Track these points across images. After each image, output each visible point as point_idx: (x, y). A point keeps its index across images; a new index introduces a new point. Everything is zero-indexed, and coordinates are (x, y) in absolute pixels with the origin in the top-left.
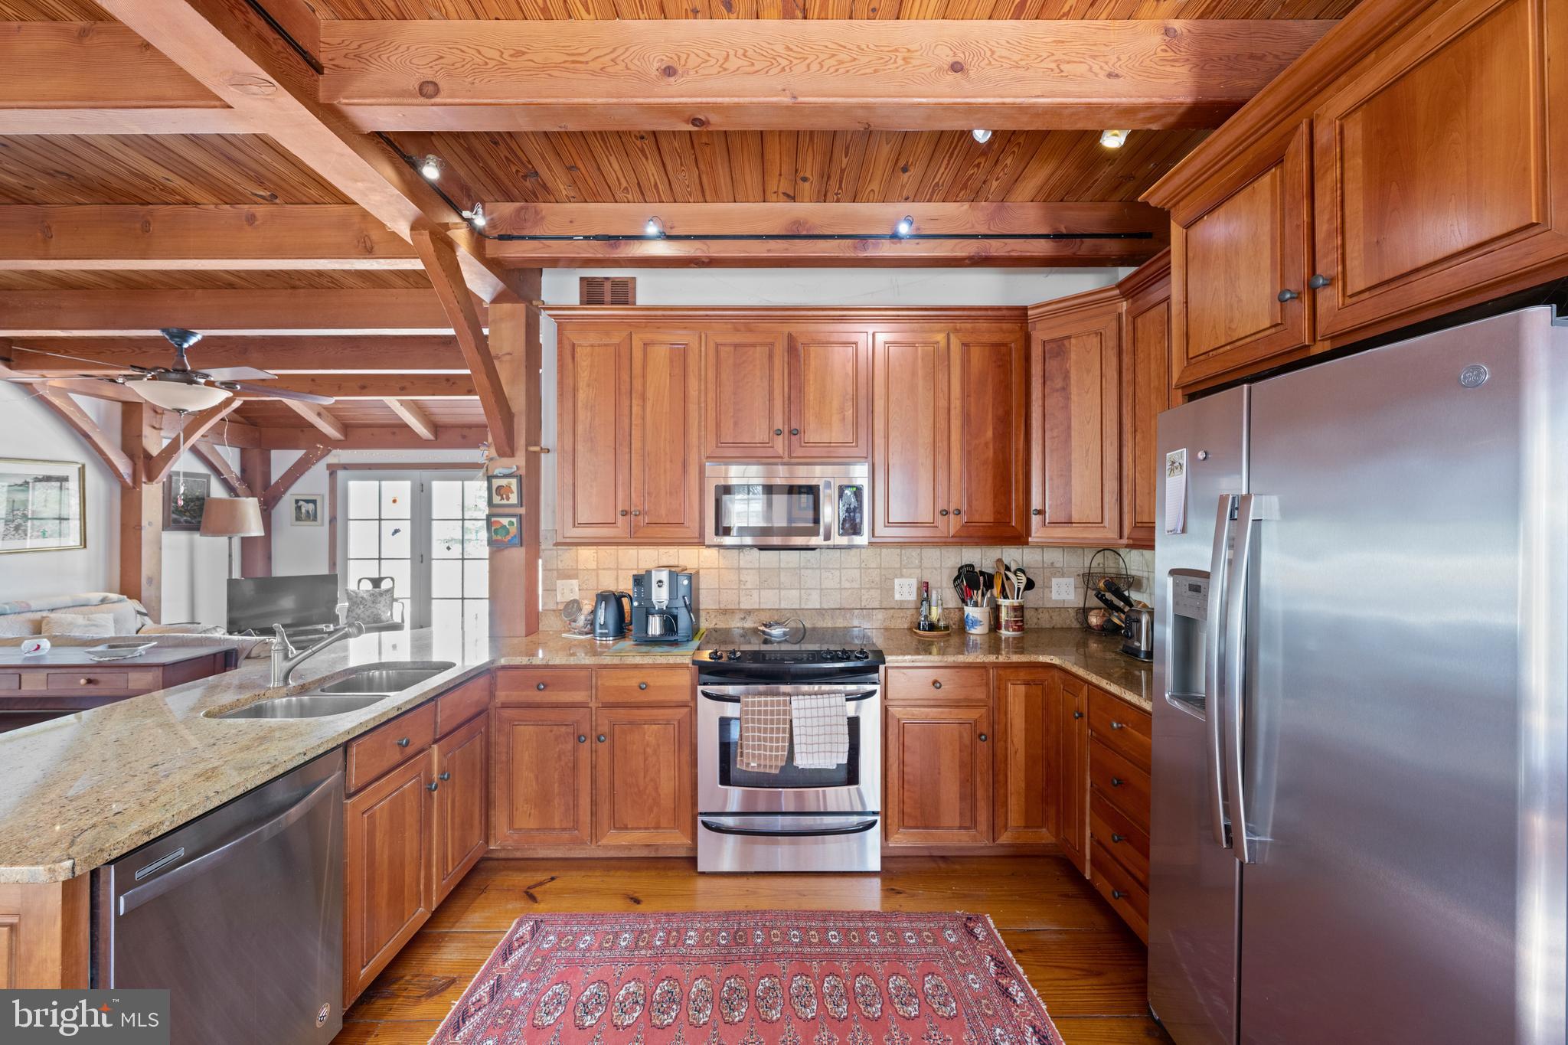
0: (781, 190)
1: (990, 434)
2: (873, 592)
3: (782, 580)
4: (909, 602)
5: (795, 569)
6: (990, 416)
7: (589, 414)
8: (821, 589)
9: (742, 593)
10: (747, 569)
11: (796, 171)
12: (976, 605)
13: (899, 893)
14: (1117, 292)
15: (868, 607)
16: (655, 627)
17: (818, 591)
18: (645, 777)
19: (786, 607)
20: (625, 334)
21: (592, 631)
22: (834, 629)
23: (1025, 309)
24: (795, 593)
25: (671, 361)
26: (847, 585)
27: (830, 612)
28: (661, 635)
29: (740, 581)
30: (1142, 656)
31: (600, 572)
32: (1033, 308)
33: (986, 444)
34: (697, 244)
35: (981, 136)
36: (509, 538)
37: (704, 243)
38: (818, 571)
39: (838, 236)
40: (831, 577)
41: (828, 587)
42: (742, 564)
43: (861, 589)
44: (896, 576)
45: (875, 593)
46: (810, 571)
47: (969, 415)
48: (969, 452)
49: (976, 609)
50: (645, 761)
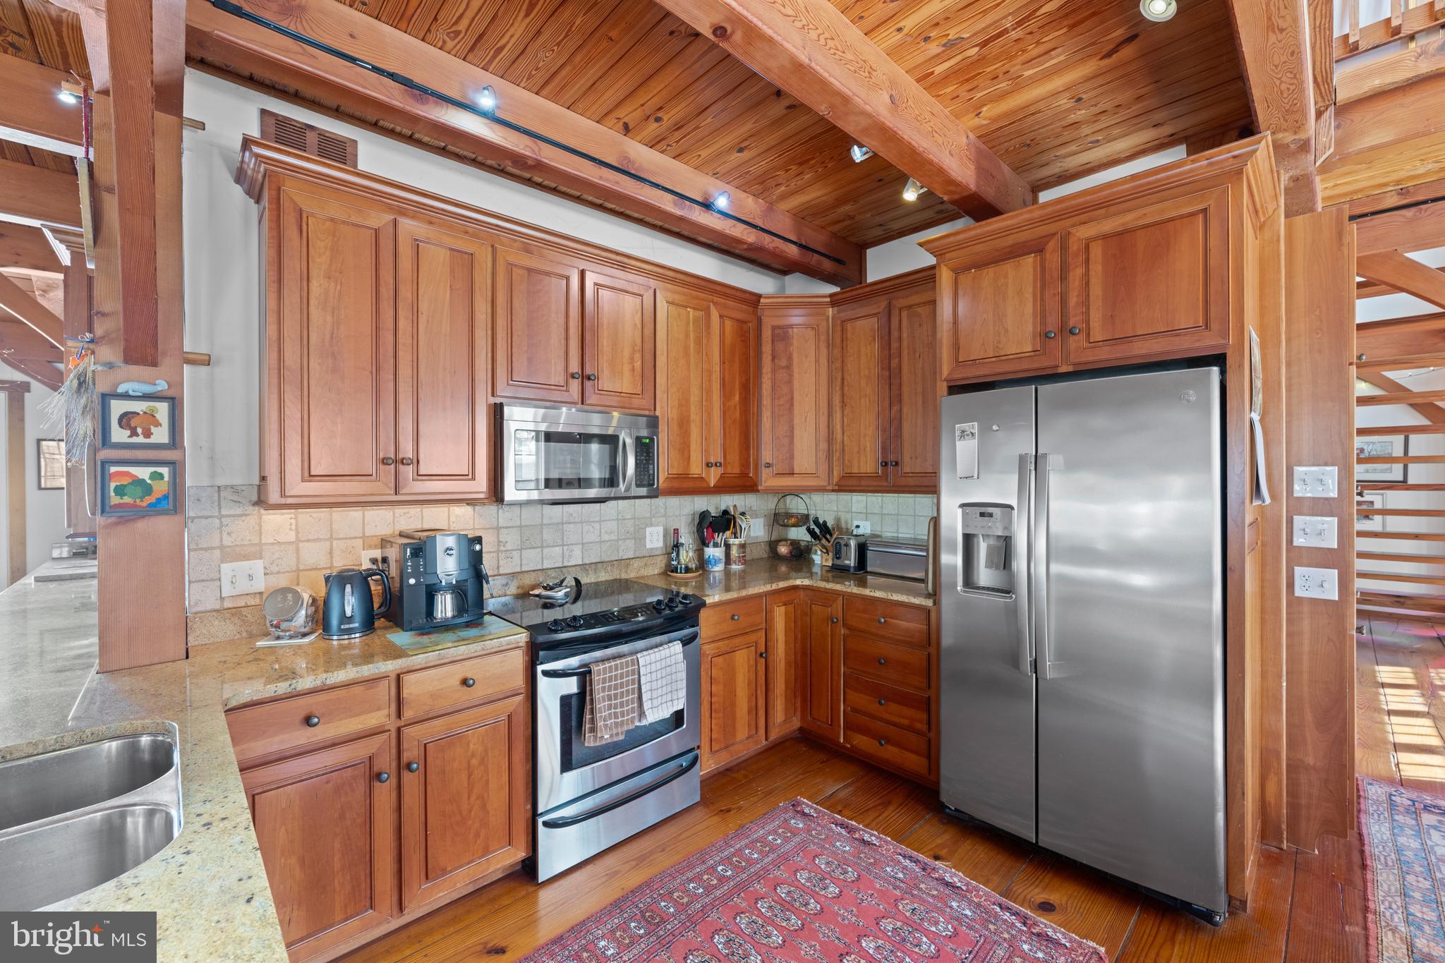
0: (626, 120)
1: (737, 397)
2: (628, 541)
3: (545, 537)
4: (657, 549)
5: (558, 524)
6: (737, 383)
7: (329, 318)
8: (583, 544)
9: (502, 556)
10: (506, 528)
11: (661, 108)
12: (716, 545)
13: (729, 811)
14: (828, 300)
15: (624, 558)
16: (445, 606)
17: (580, 546)
18: (469, 798)
19: (549, 567)
20: (389, 217)
21: (326, 628)
22: (597, 584)
23: (759, 296)
24: (558, 550)
25: (452, 271)
26: (606, 537)
27: (593, 566)
28: (454, 617)
29: (499, 542)
30: (852, 570)
31: (301, 545)
32: (765, 297)
33: (735, 406)
34: (526, 140)
35: (858, 154)
36: (149, 500)
37: (535, 143)
38: (580, 525)
39: (663, 187)
40: (591, 529)
41: (589, 541)
42: (502, 523)
43: (618, 540)
44: (647, 526)
45: (630, 543)
46: (572, 526)
47: (724, 379)
48: (724, 412)
49: (716, 549)
50: (469, 776)
